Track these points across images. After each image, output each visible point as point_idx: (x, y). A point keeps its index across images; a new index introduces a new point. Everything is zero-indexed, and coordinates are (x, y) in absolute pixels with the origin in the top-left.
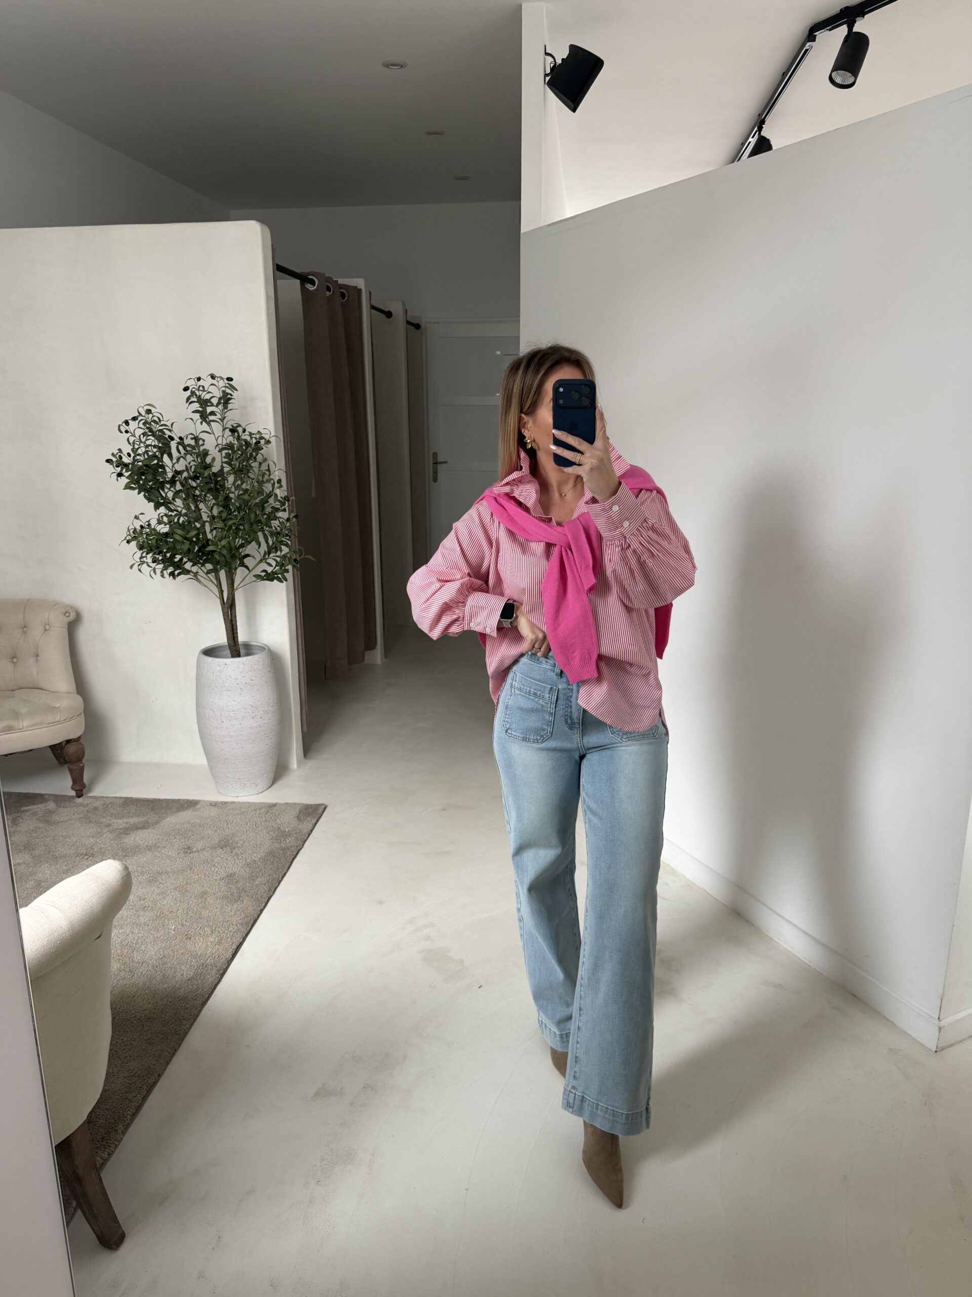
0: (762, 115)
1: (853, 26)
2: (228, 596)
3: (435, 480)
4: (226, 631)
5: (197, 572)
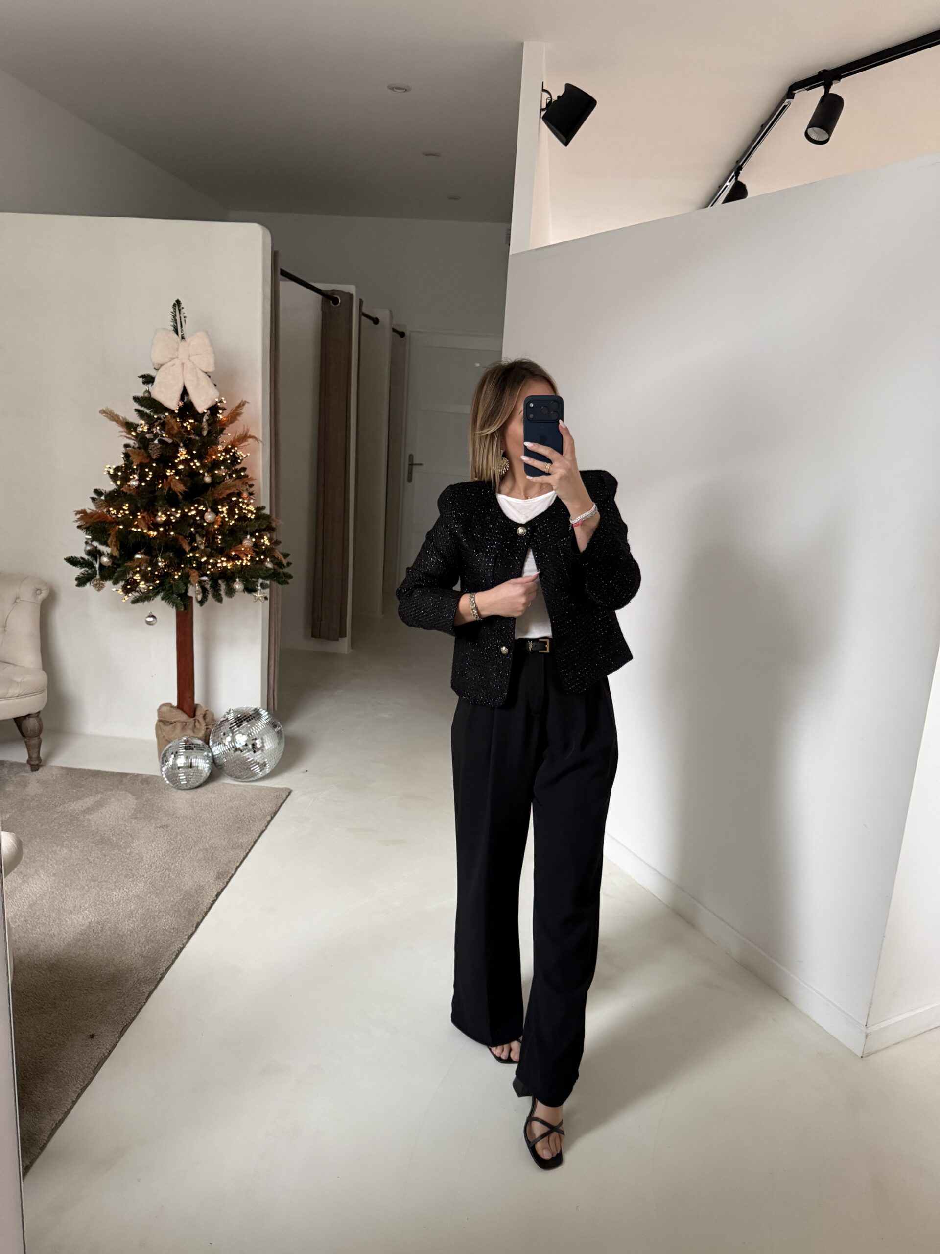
0: (740, 162)
1: (830, 88)
3: (410, 480)
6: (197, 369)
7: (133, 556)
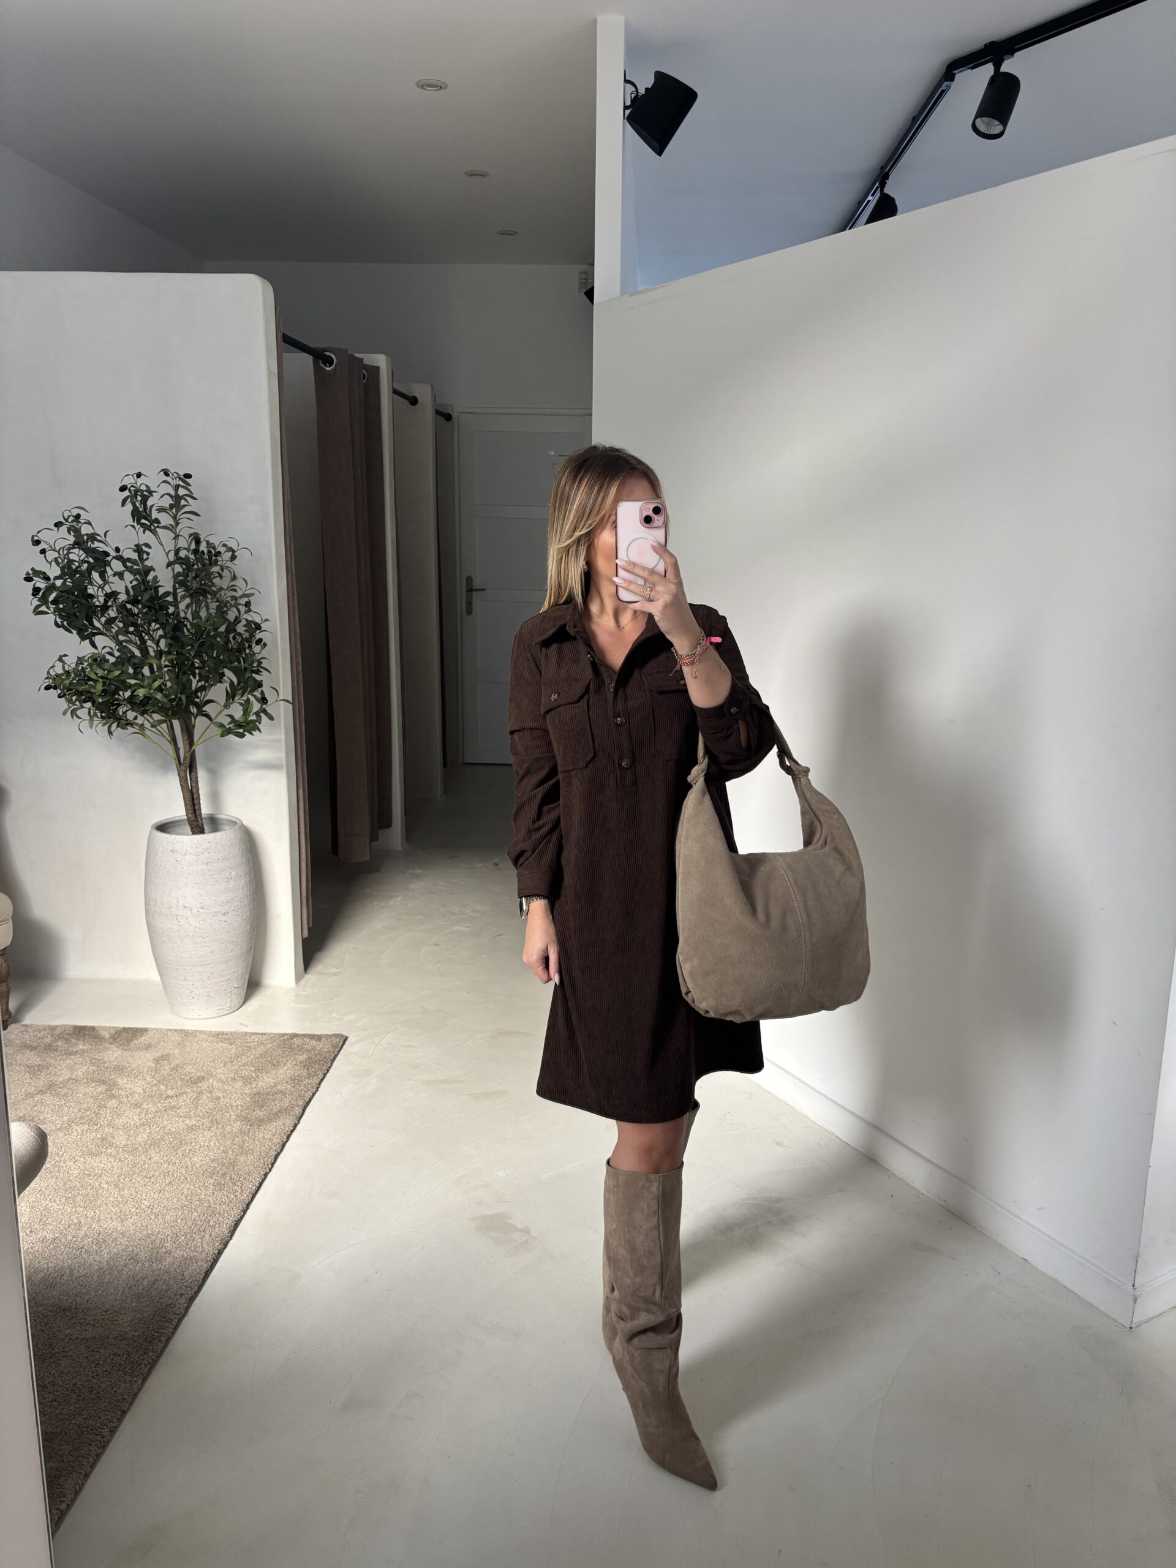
0: (886, 168)
1: (1001, 65)
2: (185, 755)
3: (469, 611)
4: (184, 800)
5: (143, 724)
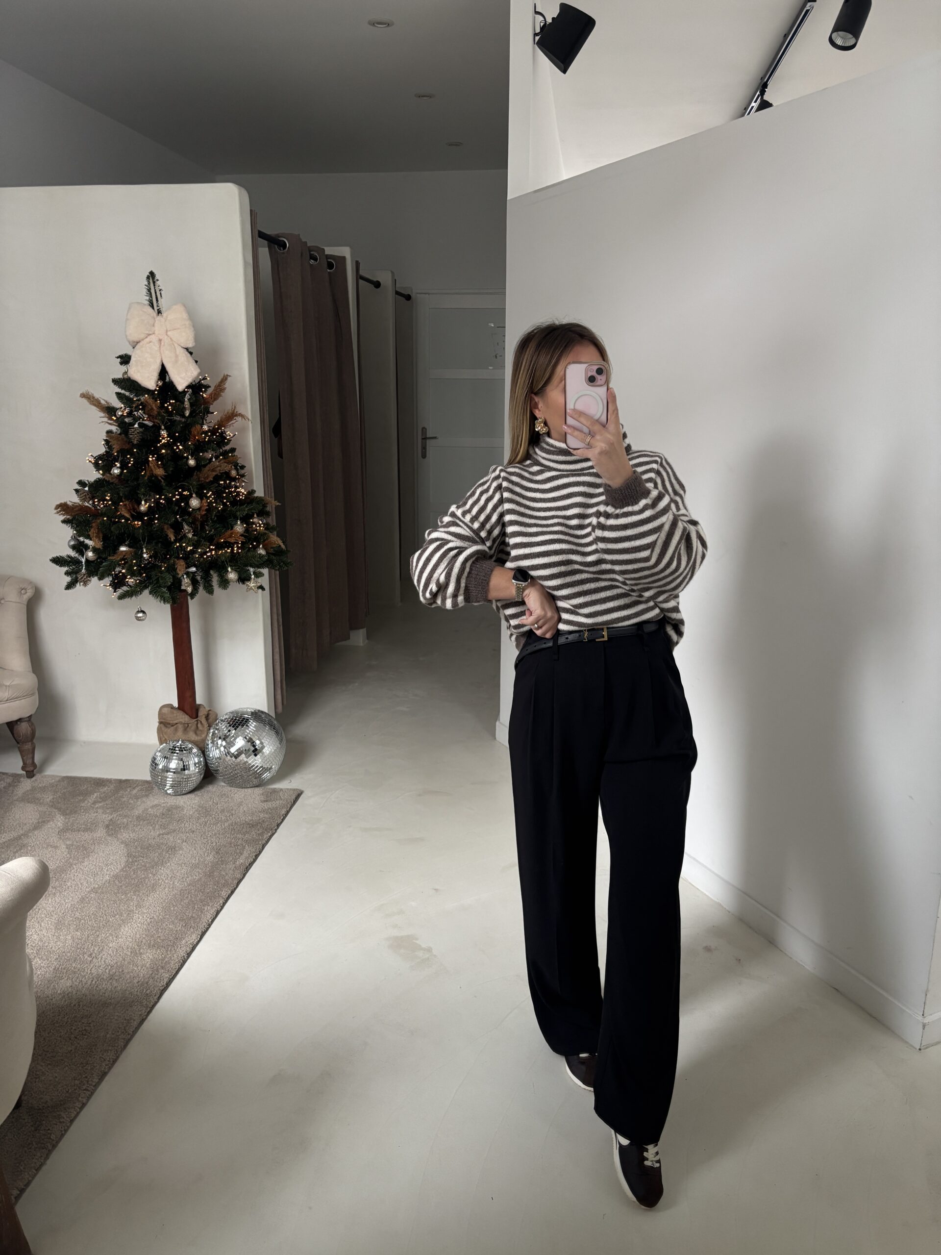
0: (765, 78)
3: (425, 453)
6: (176, 345)
7: (119, 550)
